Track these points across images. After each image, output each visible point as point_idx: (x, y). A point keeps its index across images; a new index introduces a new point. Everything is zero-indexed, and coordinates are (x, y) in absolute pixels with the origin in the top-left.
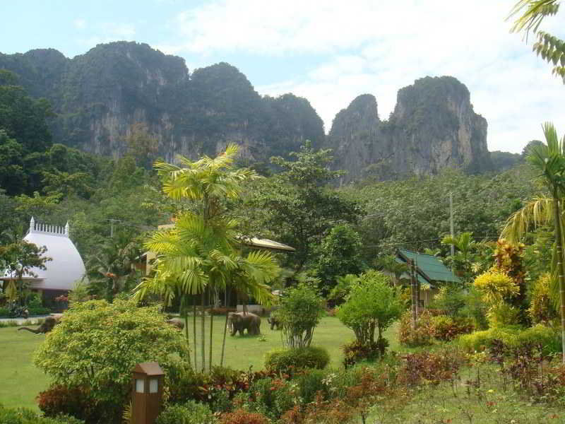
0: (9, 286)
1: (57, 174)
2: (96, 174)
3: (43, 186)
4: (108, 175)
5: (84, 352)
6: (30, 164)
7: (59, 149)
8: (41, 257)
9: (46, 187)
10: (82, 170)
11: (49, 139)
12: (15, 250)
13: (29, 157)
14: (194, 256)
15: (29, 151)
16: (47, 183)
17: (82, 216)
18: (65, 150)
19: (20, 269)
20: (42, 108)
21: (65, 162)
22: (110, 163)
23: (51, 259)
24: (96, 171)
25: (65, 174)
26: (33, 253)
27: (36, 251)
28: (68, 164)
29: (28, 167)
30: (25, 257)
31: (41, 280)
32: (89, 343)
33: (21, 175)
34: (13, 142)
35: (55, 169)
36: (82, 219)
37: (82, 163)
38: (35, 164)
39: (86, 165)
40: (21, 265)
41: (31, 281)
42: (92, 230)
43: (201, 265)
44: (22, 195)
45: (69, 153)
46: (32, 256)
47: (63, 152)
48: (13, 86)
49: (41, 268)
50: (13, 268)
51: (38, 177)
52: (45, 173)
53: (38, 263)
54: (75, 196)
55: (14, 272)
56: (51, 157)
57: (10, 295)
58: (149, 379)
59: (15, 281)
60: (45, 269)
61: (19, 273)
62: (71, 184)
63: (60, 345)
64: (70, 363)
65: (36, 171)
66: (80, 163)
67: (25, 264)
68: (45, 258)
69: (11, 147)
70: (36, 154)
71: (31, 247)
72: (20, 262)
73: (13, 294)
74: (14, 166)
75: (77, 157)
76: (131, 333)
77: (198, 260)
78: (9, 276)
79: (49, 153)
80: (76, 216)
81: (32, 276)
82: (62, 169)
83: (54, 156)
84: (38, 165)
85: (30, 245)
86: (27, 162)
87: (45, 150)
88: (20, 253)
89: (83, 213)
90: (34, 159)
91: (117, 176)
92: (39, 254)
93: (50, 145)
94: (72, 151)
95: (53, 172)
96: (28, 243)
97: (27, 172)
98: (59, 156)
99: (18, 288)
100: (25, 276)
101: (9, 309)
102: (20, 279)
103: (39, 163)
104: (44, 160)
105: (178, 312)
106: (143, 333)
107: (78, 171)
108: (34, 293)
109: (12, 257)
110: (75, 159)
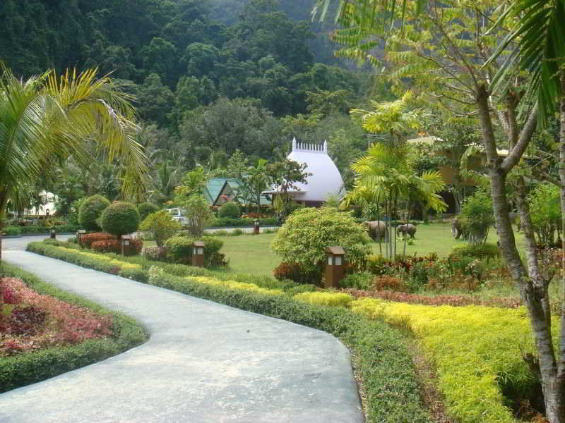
0: (276, 199)
1: (320, 93)
2: (356, 90)
3: (307, 105)
4: (368, 90)
5: (299, 240)
6: (294, 85)
7: (321, 69)
8: (302, 173)
9: (310, 106)
10: (343, 86)
11: (310, 59)
12: (279, 168)
13: (293, 78)
14: (381, 175)
15: (292, 72)
16: (311, 102)
17: (342, 132)
18: (325, 68)
19: (285, 184)
20: (302, 30)
21: (327, 81)
22: (369, 78)
23: (311, 175)
24: (356, 87)
25: (326, 92)
26: (296, 170)
27: (298, 167)
28: (329, 83)
29: (293, 87)
30: (289, 173)
31: (303, 194)
32: (303, 235)
33: (286, 96)
34: (279, 66)
35: (317, 88)
36: (341, 136)
37: (342, 79)
38: (299, 85)
39: (346, 81)
40: (285, 180)
41: (295, 194)
42: (352, 145)
43: (385, 182)
44: (287, 116)
45: (330, 72)
46: (294, 172)
47: (324, 71)
48: (274, 13)
49: (303, 183)
50: (279, 183)
51: (303, 96)
52: (308, 93)
53: (300, 178)
54: (337, 113)
55: (280, 187)
56: (313, 77)
57: (278, 207)
58: (335, 256)
59: (281, 194)
60: (307, 183)
61: (285, 188)
62: (332, 102)
63: (286, 236)
64: (290, 248)
65: (299, 91)
66: (341, 81)
67: (289, 179)
68: (306, 174)
69: (276, 71)
70: (299, 75)
71: (293, 165)
72: (285, 178)
73: (280, 206)
74: (280, 88)
75: (337, 74)
76: (328, 229)
77: (384, 179)
78: (276, 190)
79: (312, 73)
80: (336, 132)
81: (295, 190)
82: (324, 88)
83: (316, 75)
84: (302, 85)
85: (292, 163)
86: (293, 83)
87: (307, 71)
88: (285, 170)
89: (342, 130)
90: (298, 80)
91: (375, 91)
92: (300, 170)
93: (312, 65)
94: (332, 69)
95: (316, 92)
96: (291, 161)
97: (292, 92)
98: (320, 76)
99: (284, 201)
100: (290, 190)
101: (277, 218)
102: (286, 193)
103: (303, 83)
104: (307, 80)
105: (422, 220)
106: (336, 229)
107: (339, 88)
108: (298, 205)
109: (278, 174)
110: (335, 77)
